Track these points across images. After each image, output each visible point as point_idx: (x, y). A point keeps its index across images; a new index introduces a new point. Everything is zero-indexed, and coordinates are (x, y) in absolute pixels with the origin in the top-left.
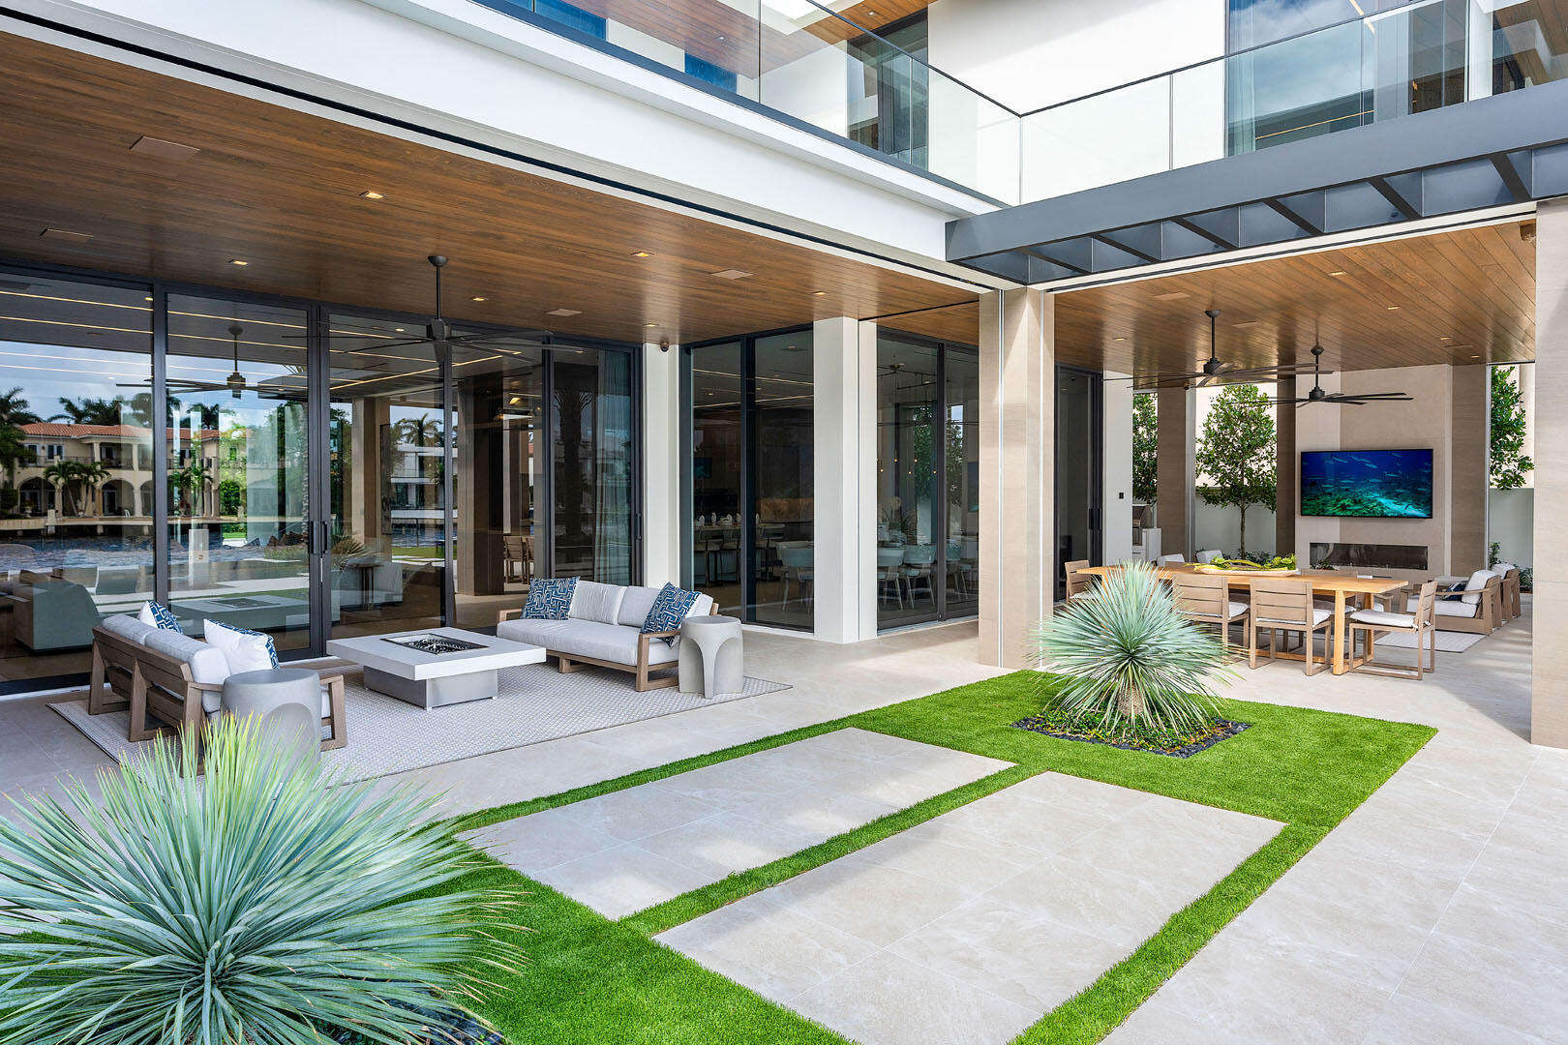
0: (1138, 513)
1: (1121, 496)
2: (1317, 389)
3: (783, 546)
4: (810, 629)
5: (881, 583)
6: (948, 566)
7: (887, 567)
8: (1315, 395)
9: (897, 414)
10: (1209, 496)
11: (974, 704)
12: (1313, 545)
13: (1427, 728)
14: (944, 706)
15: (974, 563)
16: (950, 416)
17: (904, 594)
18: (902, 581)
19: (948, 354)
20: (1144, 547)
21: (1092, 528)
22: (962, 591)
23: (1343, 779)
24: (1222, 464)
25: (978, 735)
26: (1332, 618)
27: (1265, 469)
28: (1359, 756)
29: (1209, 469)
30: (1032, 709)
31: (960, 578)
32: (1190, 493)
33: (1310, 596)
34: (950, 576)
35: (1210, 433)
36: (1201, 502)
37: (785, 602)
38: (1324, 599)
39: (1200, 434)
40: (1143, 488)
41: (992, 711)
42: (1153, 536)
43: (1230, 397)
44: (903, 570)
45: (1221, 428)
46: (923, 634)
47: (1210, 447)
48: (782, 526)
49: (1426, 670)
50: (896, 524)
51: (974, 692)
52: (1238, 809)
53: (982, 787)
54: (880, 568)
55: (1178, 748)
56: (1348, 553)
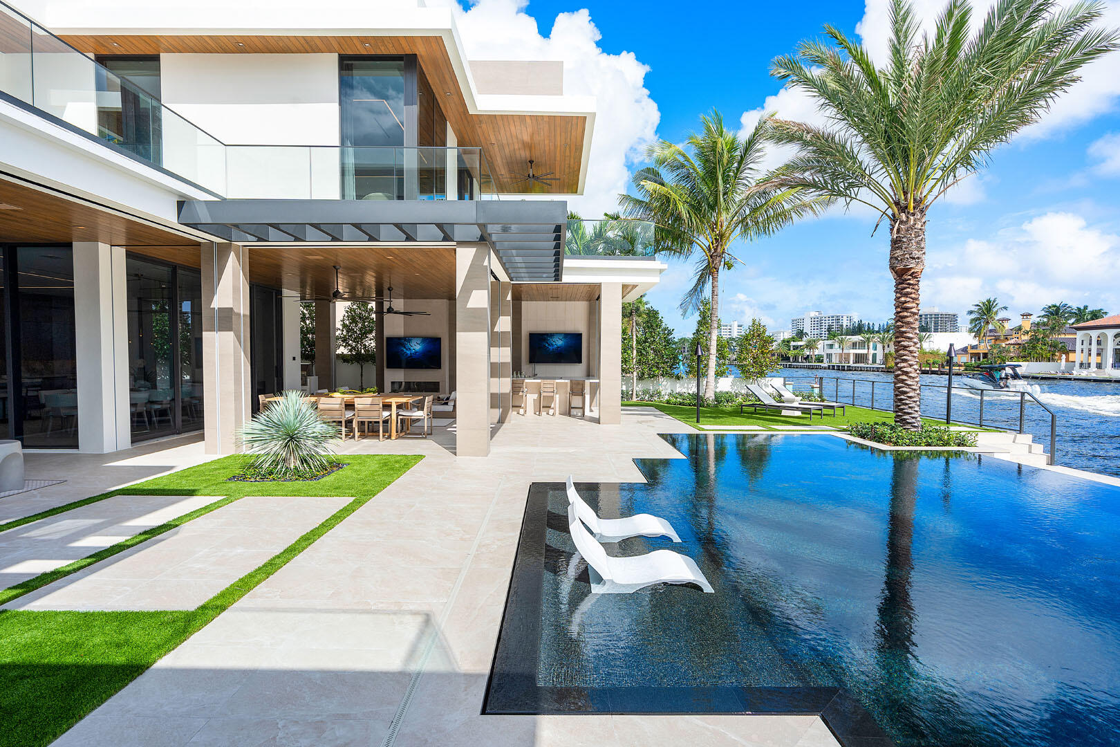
0: (303, 368)
1: (294, 359)
2: (390, 307)
3: (43, 393)
4: (77, 447)
5: (132, 415)
6: (182, 402)
7: (137, 404)
8: (390, 310)
9: (140, 305)
10: (343, 358)
11: (202, 473)
12: (393, 383)
13: (422, 456)
14: (182, 477)
15: (201, 399)
16: (181, 307)
17: (150, 421)
18: (149, 413)
19: (179, 271)
20: (308, 386)
21: (277, 377)
22: (193, 417)
23: (383, 478)
24: (351, 342)
25: (205, 487)
26: (391, 415)
27: (372, 345)
28: (392, 469)
29: (344, 344)
30: (238, 472)
31: (191, 408)
32: (333, 357)
33: (381, 405)
34: (184, 408)
35: (344, 326)
36: (340, 362)
37: (49, 433)
38: (387, 407)
39: (339, 325)
40: (307, 356)
41: (213, 475)
42: (313, 380)
43: (355, 307)
44: (148, 405)
45: (350, 323)
46: (166, 442)
47: (345, 333)
48: (40, 380)
49: (428, 434)
50: (141, 376)
51: (202, 468)
52: (337, 496)
53: (207, 509)
54: (132, 405)
55: (314, 477)
56: (410, 386)
